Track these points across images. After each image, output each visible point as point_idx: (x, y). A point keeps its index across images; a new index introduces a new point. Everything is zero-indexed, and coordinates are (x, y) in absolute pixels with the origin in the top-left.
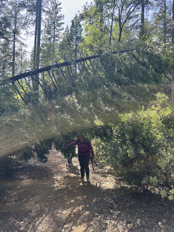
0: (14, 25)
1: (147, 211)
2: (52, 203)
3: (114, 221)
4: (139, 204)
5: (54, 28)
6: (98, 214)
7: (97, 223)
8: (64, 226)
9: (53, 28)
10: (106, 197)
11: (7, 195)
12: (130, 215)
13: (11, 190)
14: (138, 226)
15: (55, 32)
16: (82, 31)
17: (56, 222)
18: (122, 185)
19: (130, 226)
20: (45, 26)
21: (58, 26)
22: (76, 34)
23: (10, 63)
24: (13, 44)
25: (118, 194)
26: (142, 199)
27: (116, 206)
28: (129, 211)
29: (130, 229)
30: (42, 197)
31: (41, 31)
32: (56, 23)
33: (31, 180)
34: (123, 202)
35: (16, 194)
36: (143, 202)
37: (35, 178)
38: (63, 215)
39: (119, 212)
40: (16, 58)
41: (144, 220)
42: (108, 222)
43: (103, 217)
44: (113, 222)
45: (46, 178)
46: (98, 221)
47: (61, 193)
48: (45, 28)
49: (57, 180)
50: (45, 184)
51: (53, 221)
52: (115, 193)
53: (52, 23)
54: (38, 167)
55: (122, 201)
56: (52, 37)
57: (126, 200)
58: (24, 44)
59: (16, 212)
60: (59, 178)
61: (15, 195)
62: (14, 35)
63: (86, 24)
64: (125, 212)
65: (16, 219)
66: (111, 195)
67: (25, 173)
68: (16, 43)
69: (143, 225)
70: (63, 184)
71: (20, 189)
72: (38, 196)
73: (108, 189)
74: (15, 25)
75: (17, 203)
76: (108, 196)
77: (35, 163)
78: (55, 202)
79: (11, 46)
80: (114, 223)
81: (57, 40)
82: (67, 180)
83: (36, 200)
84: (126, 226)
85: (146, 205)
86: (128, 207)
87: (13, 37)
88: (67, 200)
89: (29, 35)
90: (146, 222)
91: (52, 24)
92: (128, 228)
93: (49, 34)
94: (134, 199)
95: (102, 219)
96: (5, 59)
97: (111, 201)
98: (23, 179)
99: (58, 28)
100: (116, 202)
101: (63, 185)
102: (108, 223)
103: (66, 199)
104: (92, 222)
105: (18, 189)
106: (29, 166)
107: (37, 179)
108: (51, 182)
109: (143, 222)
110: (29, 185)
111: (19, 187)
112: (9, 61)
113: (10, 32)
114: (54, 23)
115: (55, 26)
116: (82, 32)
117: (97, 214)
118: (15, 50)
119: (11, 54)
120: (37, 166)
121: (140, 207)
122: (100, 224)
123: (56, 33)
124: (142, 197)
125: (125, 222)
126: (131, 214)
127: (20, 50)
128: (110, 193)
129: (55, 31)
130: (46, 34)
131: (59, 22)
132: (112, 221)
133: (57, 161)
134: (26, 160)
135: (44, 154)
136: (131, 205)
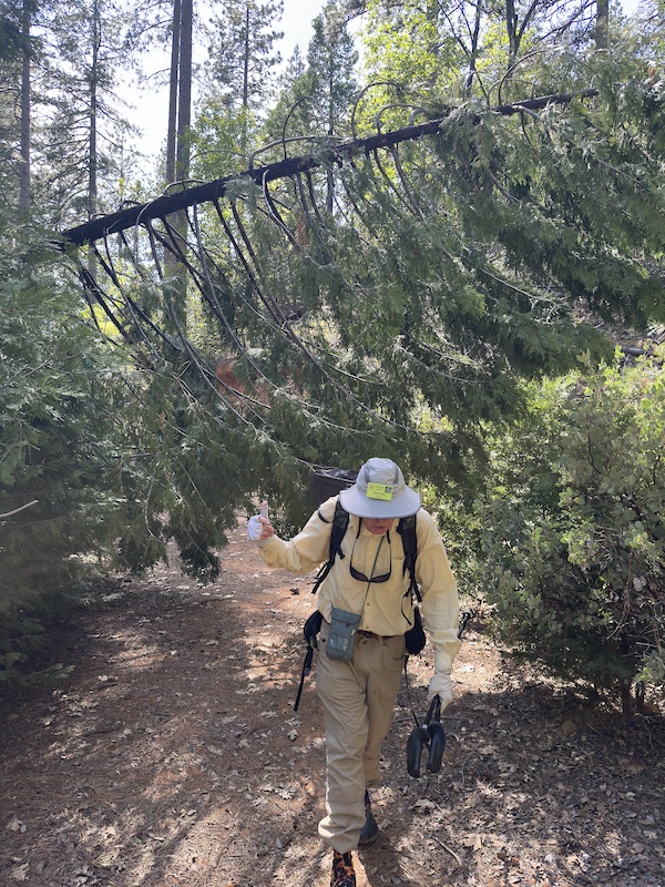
0: (92, 51)
1: (650, 798)
2: (238, 750)
3: (503, 837)
4: (611, 765)
5: (246, 58)
6: (431, 805)
7: (429, 842)
8: (287, 854)
9: (240, 58)
10: (463, 729)
11: (55, 712)
12: (574, 812)
13: (73, 690)
14: (615, 867)
15: (249, 74)
16: (355, 62)
17: (251, 832)
18: (528, 679)
19: (576, 864)
20: (210, 49)
21: (261, 46)
22: (331, 76)
23: (78, 199)
24: (89, 124)
25: (513, 715)
26: (622, 742)
27: (506, 768)
28: (568, 793)
29: (579, 879)
30: (195, 721)
31: (194, 67)
32: (251, 37)
33: (155, 648)
34: (535, 753)
35: (89, 705)
36: (627, 756)
37: (168, 641)
38: (282, 804)
39: (522, 798)
40: (99, 181)
41: (639, 840)
42: (475, 840)
43: (452, 819)
44: (499, 842)
45: (212, 642)
46: (433, 834)
47: (274, 708)
48: (211, 56)
49: (258, 653)
50: (207, 666)
51: (241, 827)
52: (502, 713)
53: (237, 37)
54: (186, 596)
55: (533, 749)
56: (236, 92)
57: (550, 743)
58: (131, 124)
59: (87, 785)
60: (266, 641)
61: (85, 711)
62: (90, 90)
63: (370, 32)
64: (549, 798)
65: (86, 812)
66: (483, 719)
67: (130, 622)
68: (99, 121)
69: (638, 862)
70: (283, 668)
71: (107, 687)
72: (180, 718)
73: (469, 695)
74: (96, 49)
75: (95, 744)
76: (471, 721)
77: (174, 581)
78: (246, 744)
79: (80, 134)
80: (502, 844)
81: (256, 105)
82: (297, 651)
83: (169, 732)
84: (559, 865)
85: (640, 769)
86: (559, 775)
87: (86, 99)
88: (297, 737)
89: (146, 87)
90: (648, 849)
91: (236, 40)
92: (568, 874)
93: (225, 80)
94: (584, 739)
95: (449, 828)
96: (59, 186)
97: (483, 746)
98: (121, 646)
99: (259, 55)
100: (508, 753)
101: (283, 674)
102: (478, 845)
103: (293, 733)
104: (404, 839)
105: (102, 687)
106: (149, 594)
107: (180, 645)
108: (232, 657)
109: (634, 846)
110: (145, 672)
111: (105, 678)
112: (75, 191)
113: (75, 78)
114: (244, 36)
115: (248, 49)
116: (355, 67)
117: (427, 803)
118: (97, 151)
119: (80, 166)
120: (179, 596)
121: (615, 776)
122: (442, 850)
123: (254, 76)
124: (619, 732)
125: (554, 842)
126: (578, 806)
127: (115, 151)
128: (479, 711)
129: (249, 68)
130: (215, 82)
131: (265, 31)
132: (493, 837)
133: (256, 575)
134: (138, 570)
135: (204, 548)
136: (575, 770)
